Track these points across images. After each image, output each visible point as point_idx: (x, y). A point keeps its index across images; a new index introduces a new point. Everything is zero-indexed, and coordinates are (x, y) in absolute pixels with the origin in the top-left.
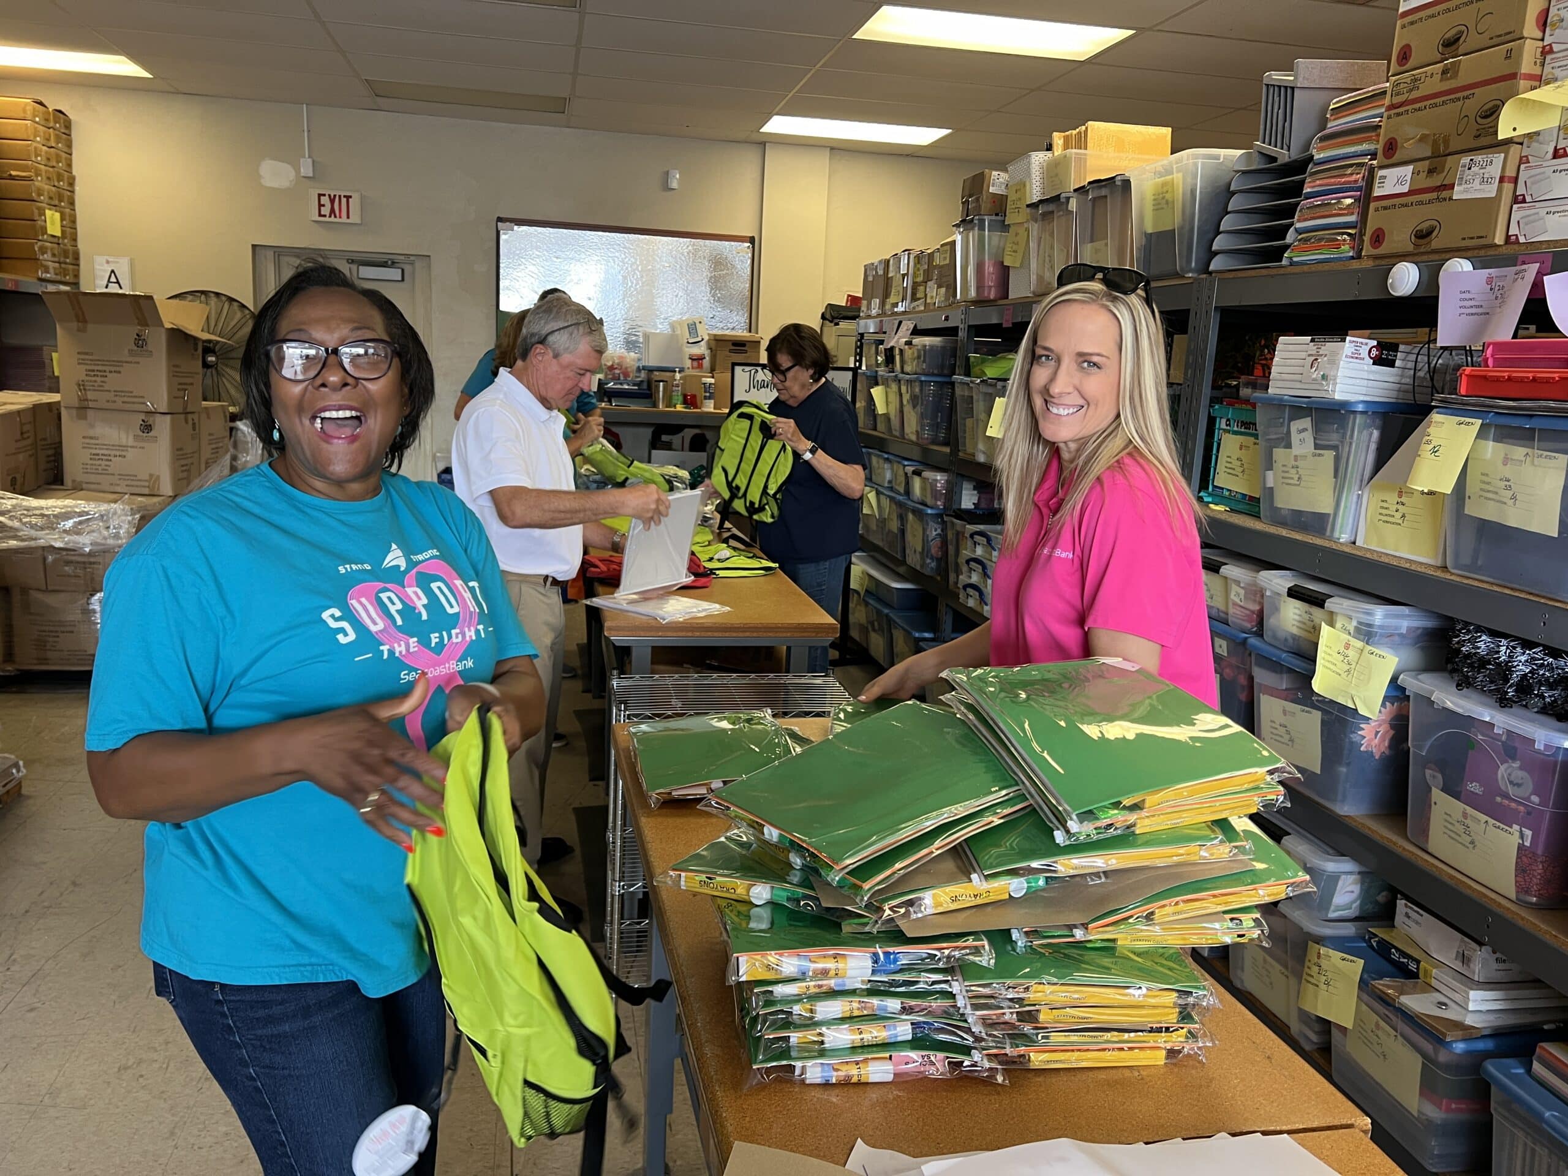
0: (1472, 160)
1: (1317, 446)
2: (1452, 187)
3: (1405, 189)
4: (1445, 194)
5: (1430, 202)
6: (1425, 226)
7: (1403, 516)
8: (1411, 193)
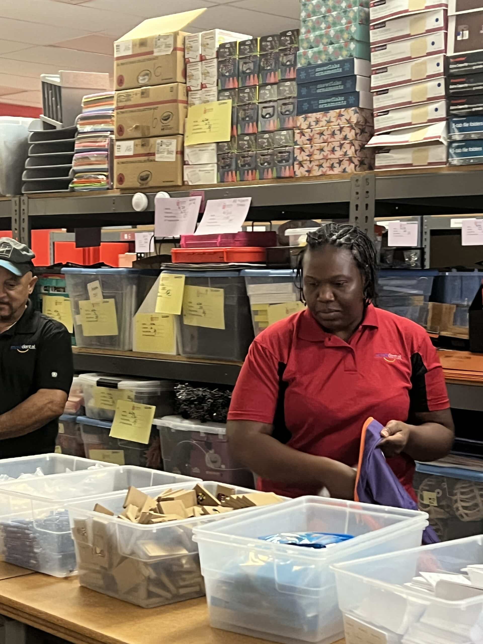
0: (162, 141)
1: (104, 297)
2: (154, 154)
3: (131, 153)
4: (151, 158)
5: (145, 161)
6: (144, 174)
7: (155, 331)
8: (135, 156)
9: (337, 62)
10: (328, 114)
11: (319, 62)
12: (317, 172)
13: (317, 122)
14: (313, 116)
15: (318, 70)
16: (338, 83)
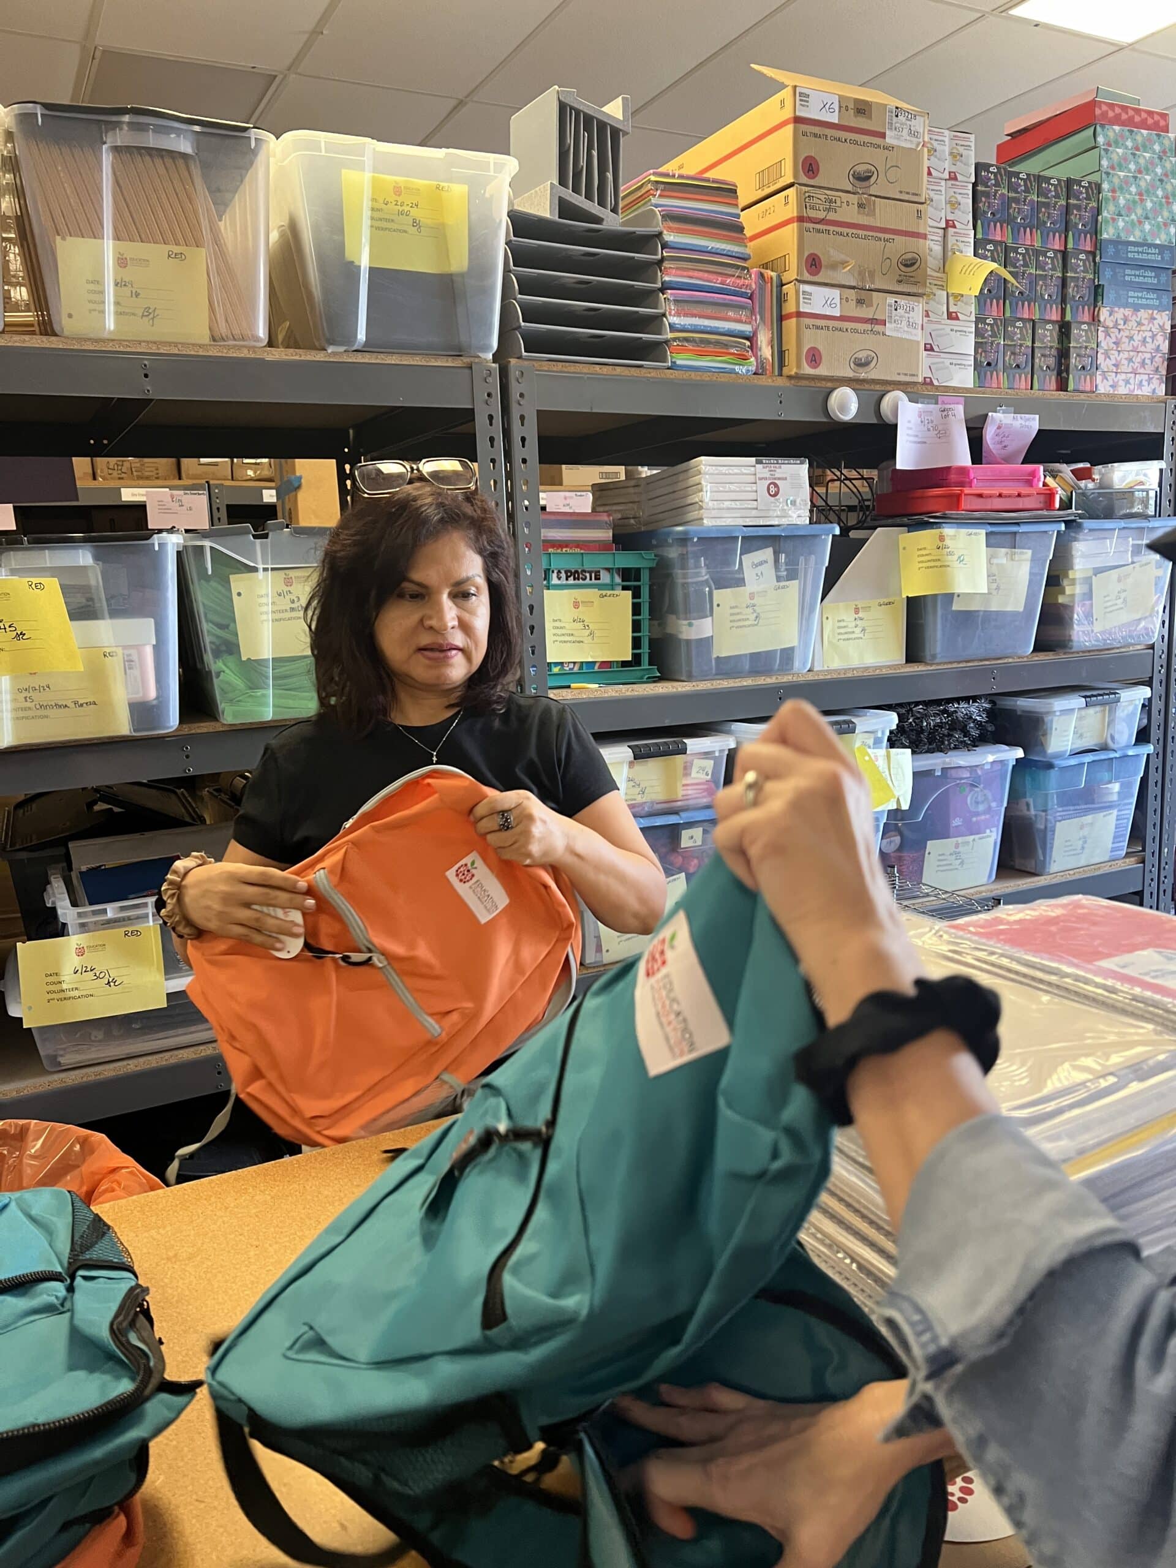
0: (896, 302)
1: (778, 578)
2: (884, 323)
3: (836, 312)
4: (878, 328)
5: (865, 332)
7: (863, 630)
8: (842, 318)
9: (1156, 246)
10: (1139, 313)
11: (1132, 239)
12: (1122, 390)
13: (1126, 320)
14: (1120, 313)
15: (1131, 248)
16: (1149, 273)
